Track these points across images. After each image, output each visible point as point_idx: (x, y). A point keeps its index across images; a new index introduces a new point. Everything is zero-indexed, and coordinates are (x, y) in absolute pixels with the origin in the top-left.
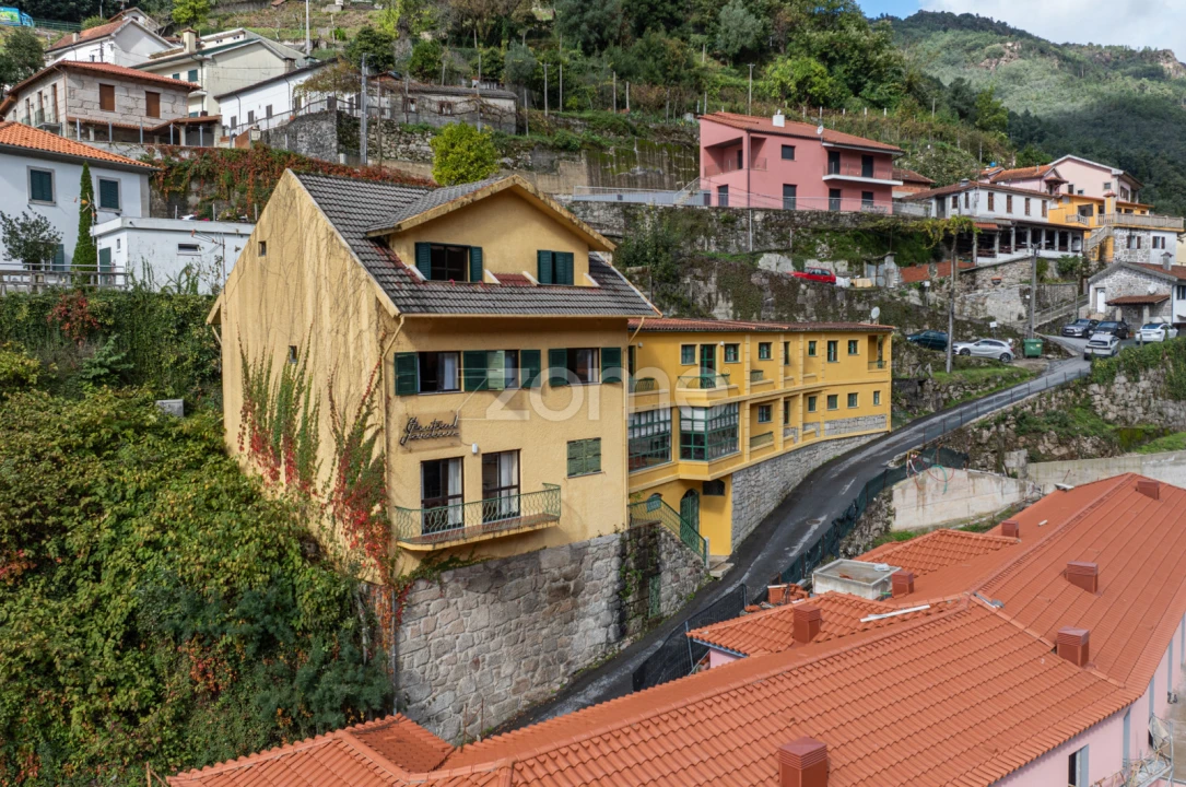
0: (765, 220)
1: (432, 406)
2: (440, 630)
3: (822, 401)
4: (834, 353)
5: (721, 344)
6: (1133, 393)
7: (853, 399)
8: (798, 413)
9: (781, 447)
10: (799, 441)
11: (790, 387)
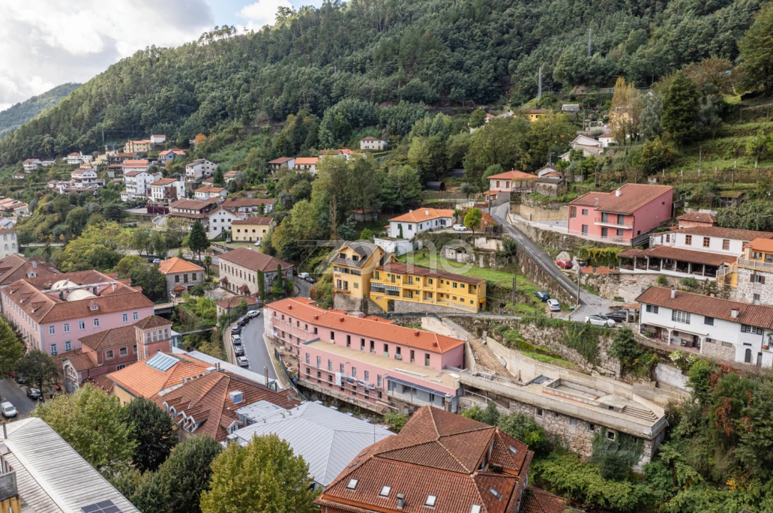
0: (566, 239)
1: (338, 273)
2: (338, 300)
3: (451, 297)
4: (455, 286)
5: (396, 275)
6: (539, 334)
7: (462, 300)
8: (435, 296)
9: (421, 302)
10: (435, 303)
11: (427, 289)
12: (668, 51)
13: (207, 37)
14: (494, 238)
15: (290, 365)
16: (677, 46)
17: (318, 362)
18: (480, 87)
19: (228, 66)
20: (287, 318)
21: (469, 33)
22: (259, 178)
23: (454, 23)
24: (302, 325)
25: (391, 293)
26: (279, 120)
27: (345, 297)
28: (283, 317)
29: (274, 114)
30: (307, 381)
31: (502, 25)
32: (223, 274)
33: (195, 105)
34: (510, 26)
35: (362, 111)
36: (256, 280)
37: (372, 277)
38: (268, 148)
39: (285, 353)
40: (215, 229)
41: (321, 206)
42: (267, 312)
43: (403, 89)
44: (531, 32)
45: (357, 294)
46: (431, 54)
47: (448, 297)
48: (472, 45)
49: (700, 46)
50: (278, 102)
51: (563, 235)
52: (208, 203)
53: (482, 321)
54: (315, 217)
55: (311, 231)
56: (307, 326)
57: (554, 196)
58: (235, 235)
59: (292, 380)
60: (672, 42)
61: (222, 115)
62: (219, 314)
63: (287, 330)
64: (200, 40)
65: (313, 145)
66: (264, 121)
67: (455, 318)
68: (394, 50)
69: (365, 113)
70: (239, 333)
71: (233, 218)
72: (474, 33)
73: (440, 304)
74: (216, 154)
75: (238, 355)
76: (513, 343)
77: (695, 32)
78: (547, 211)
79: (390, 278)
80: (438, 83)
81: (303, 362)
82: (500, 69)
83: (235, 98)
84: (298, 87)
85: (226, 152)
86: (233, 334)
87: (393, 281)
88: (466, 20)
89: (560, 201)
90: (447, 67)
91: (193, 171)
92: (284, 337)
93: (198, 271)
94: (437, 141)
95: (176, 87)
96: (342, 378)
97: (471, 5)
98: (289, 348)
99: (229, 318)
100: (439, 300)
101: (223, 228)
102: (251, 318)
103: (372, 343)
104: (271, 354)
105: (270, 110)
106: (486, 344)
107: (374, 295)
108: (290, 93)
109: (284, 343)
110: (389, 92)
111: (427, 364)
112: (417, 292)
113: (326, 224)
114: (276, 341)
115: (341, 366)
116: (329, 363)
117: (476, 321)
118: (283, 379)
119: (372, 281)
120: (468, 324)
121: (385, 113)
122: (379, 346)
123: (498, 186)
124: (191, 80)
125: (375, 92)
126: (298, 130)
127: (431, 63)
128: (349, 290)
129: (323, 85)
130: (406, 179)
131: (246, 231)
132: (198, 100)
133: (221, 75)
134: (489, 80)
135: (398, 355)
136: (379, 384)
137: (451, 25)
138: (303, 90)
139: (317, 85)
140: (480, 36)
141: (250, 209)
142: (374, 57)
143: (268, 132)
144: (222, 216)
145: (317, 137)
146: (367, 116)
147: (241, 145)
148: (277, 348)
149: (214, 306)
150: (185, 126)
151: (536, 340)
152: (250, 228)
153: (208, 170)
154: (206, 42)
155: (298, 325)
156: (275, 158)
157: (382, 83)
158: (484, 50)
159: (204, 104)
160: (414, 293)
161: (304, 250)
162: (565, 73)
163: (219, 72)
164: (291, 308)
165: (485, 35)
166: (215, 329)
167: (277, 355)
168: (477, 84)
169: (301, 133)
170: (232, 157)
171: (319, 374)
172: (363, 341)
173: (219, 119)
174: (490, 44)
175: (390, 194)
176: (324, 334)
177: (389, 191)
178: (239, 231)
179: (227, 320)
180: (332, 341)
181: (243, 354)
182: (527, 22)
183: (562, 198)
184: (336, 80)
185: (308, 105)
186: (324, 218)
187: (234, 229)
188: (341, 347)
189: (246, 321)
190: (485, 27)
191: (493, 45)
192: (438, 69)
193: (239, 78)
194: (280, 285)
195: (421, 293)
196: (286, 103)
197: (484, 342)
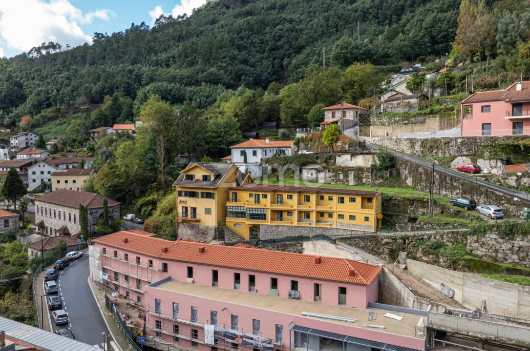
0: (462, 142)
1: (183, 198)
2: (184, 231)
3: (335, 215)
4: (342, 201)
5: (261, 194)
6: (505, 246)
7: (352, 217)
8: (313, 216)
9: (295, 224)
10: (314, 225)
11: (304, 208)
12: (424, 35)
13: (36, 50)
14: (362, 154)
15: (128, 317)
16: (431, 31)
17: (175, 311)
18: (263, 78)
19: (53, 70)
20: (121, 254)
21: (250, 41)
22: (80, 142)
23: (238, 34)
24: (144, 261)
25: (253, 216)
26: (97, 103)
27: (192, 227)
28: (116, 254)
29: (93, 98)
30: (157, 340)
31: (275, 36)
32: (38, 218)
33: (23, 98)
34: (280, 37)
35: (171, 90)
36: (78, 219)
37: (228, 199)
38: (88, 120)
39: (120, 301)
40: (34, 181)
41: (147, 146)
42: (94, 251)
43: (203, 75)
44: (297, 40)
45: (210, 221)
46: (223, 52)
47: (331, 215)
48: (253, 49)
49: (451, 30)
50: (95, 88)
51: (456, 138)
52: (29, 161)
53: (395, 239)
54: (142, 157)
55: (137, 170)
56: (151, 262)
57: (415, 111)
58: (54, 186)
59: (135, 340)
60: (426, 29)
61: (46, 105)
62: (30, 258)
63: (122, 270)
64: (30, 53)
65: (127, 118)
66: (84, 104)
67: (351, 240)
68: (193, 50)
69: (173, 92)
70: (56, 279)
71: (53, 170)
72: (254, 41)
73: (321, 225)
74: (40, 129)
75: (53, 308)
76: (462, 263)
77: (445, 20)
78: (409, 126)
79: (253, 199)
80: (231, 73)
81: (151, 311)
82: (276, 66)
83: (58, 91)
84: (114, 77)
85: (50, 127)
86: (47, 279)
87: (257, 201)
88: (247, 32)
89: (425, 114)
90: (237, 62)
91: (17, 141)
92: (116, 280)
93: (11, 217)
94: (250, 98)
95: (6, 83)
96: (216, 333)
97: (249, 23)
98: (125, 295)
99: (43, 261)
100: (318, 221)
101: (42, 180)
102: (71, 260)
103: (252, 279)
104: (101, 304)
105: (88, 94)
106: (406, 268)
107: (230, 221)
108: (106, 81)
109: (117, 287)
110: (192, 78)
111: (341, 302)
112: (290, 213)
113: (153, 164)
114: (105, 286)
115: (213, 315)
116: (192, 310)
117: (385, 240)
118: (121, 339)
119: (228, 204)
120: (371, 245)
121: (191, 92)
122: (263, 282)
123: (333, 116)
124: (21, 79)
125: (179, 78)
126: (114, 107)
127: (224, 57)
128: (198, 217)
129: (135, 75)
130: (227, 125)
131: (66, 182)
132: (26, 93)
133: (47, 76)
134: (269, 73)
135: (293, 292)
136: (278, 339)
137: (236, 35)
138: (118, 78)
139: (129, 75)
140: (258, 44)
141: (70, 166)
142: (176, 56)
143: (87, 110)
144: (42, 169)
145: (131, 111)
146: (175, 95)
147: (63, 121)
148: (108, 295)
149: (26, 251)
150: (13, 114)
151: (500, 255)
152: (70, 179)
153: (32, 142)
154: (35, 55)
155: (138, 262)
156: (95, 128)
157: (186, 72)
158: (264, 53)
159: (30, 97)
160: (285, 215)
161: (130, 191)
162: (342, 55)
163: (45, 74)
164: (126, 241)
165: (262, 43)
166: (26, 277)
167: (109, 305)
168: (260, 76)
169: (117, 109)
170: (54, 130)
171: (176, 328)
172: (237, 277)
173: (44, 108)
174: (267, 49)
175: (214, 137)
176: (178, 271)
177: (214, 134)
178: (59, 182)
179: (39, 264)
180: (190, 280)
181: (60, 307)
182: (294, 34)
183: (428, 110)
184: (145, 72)
185: (122, 89)
186: (151, 159)
187: (54, 180)
188: (205, 286)
189: (66, 264)
190: (262, 37)
191: (269, 49)
192: (230, 62)
193: (62, 77)
194: (106, 223)
195: (296, 214)
196: (103, 89)
197: (403, 266)
